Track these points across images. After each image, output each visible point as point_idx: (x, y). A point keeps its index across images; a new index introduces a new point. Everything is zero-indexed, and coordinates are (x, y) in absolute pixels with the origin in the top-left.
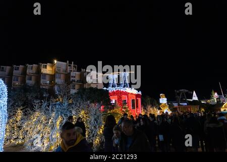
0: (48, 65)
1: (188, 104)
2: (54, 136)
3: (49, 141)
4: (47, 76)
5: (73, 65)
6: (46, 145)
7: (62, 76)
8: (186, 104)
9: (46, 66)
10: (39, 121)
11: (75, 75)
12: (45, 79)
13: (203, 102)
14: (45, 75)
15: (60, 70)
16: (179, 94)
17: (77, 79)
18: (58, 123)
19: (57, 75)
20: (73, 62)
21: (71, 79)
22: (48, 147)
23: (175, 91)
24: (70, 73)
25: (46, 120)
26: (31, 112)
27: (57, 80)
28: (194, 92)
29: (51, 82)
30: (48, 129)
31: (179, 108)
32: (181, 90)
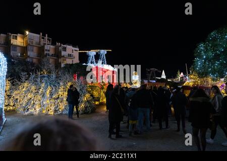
0: (19, 36)
1: (156, 82)
2: (44, 103)
3: (41, 107)
4: (18, 48)
5: (47, 38)
6: (38, 110)
7: (35, 49)
8: (155, 81)
9: (16, 37)
10: (28, 91)
11: (50, 48)
12: (15, 51)
13: (169, 80)
14: (16, 46)
15: (32, 43)
16: (149, 72)
17: (51, 52)
18: (48, 92)
19: (29, 48)
20: (47, 35)
21: (45, 52)
22: (41, 111)
23: (147, 69)
24: (43, 47)
25: (36, 90)
26: (19, 83)
27: (29, 53)
28: (163, 71)
29: (23, 54)
30: (39, 97)
31: (149, 84)
32: (151, 69)
